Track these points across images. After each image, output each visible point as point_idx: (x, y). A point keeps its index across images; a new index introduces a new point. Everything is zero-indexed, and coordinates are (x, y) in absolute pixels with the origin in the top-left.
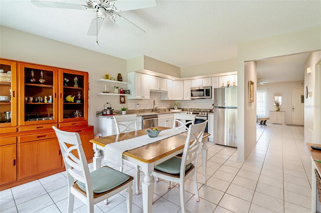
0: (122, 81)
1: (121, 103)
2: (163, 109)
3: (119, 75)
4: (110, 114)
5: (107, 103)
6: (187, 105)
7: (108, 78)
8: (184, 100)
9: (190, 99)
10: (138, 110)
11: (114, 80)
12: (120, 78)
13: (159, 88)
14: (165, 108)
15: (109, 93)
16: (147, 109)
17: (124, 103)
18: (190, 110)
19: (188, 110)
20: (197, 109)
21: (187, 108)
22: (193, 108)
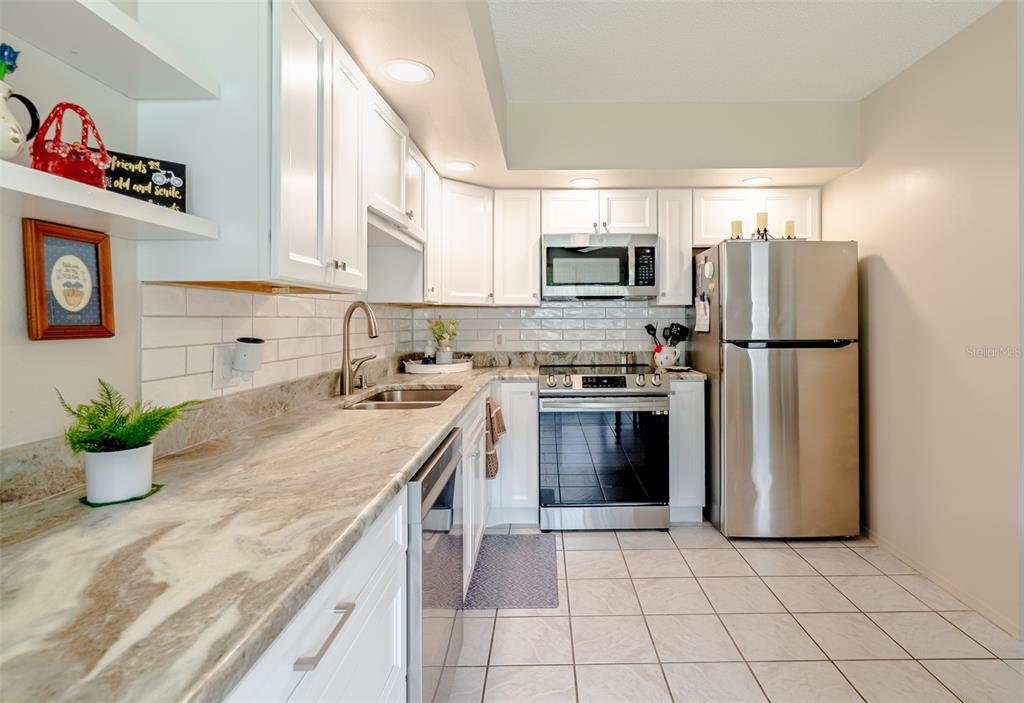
6: (492, 335)
9: (535, 302)
18: (512, 363)
19: (502, 364)
20: (554, 354)
21: (491, 353)
22: (530, 352)
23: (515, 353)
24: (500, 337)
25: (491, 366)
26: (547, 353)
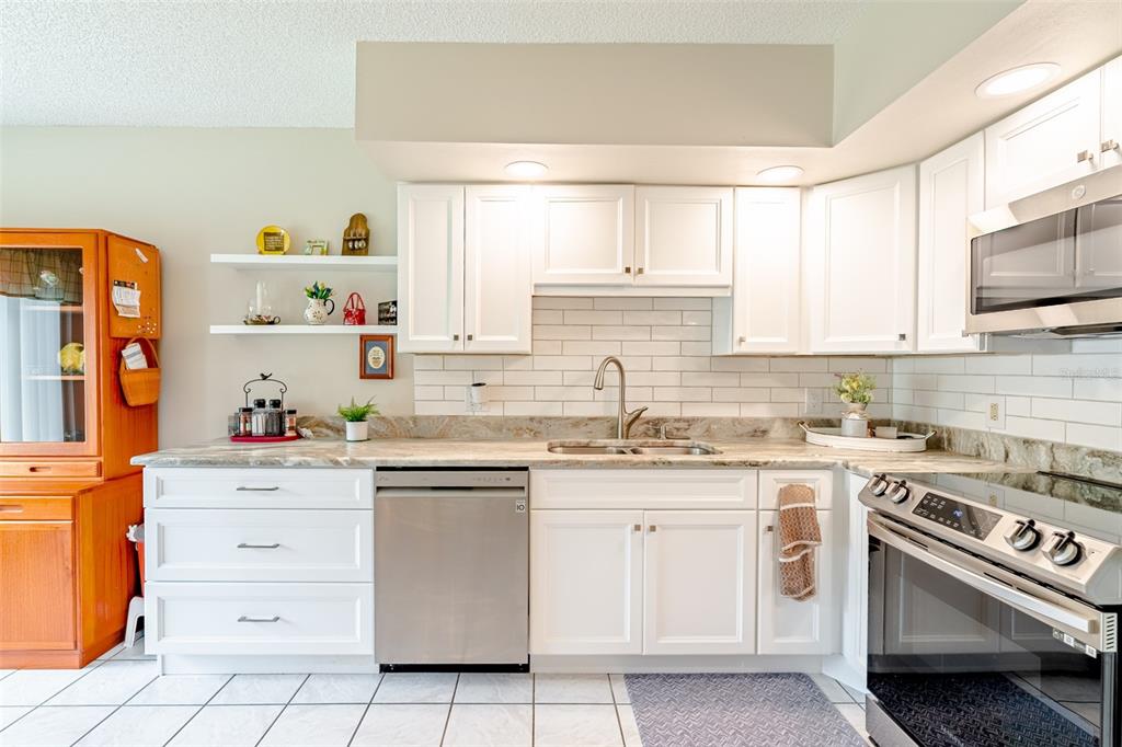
0: (364, 251)
1: (366, 374)
2: (734, 420)
3: (359, 220)
4: (266, 434)
5: (265, 378)
6: (984, 405)
7: (279, 249)
8: (923, 348)
9: (971, 344)
10: (485, 422)
11: (327, 252)
12: (357, 239)
13: (621, 269)
14: (760, 412)
15: (272, 323)
16: (568, 413)
17: (386, 374)
18: (1011, 456)
19: (995, 456)
20: (1093, 453)
21: (978, 432)
22: (1042, 442)
23: (1016, 439)
24: (994, 407)
25: (978, 455)
26: (1077, 449)
